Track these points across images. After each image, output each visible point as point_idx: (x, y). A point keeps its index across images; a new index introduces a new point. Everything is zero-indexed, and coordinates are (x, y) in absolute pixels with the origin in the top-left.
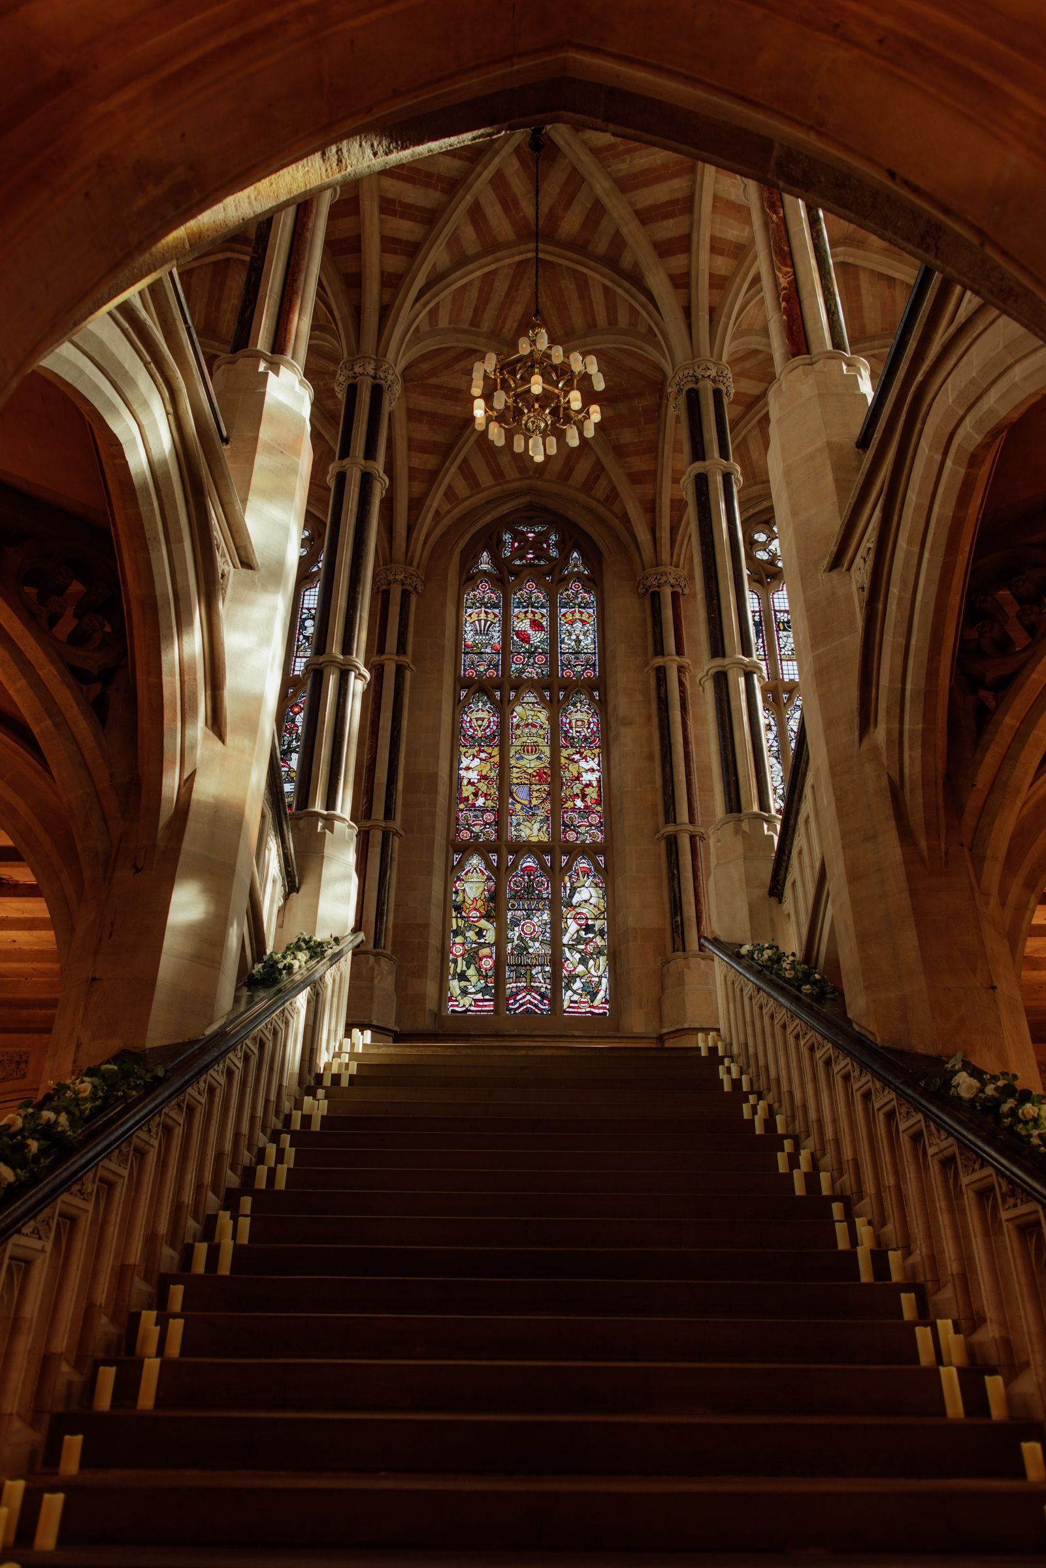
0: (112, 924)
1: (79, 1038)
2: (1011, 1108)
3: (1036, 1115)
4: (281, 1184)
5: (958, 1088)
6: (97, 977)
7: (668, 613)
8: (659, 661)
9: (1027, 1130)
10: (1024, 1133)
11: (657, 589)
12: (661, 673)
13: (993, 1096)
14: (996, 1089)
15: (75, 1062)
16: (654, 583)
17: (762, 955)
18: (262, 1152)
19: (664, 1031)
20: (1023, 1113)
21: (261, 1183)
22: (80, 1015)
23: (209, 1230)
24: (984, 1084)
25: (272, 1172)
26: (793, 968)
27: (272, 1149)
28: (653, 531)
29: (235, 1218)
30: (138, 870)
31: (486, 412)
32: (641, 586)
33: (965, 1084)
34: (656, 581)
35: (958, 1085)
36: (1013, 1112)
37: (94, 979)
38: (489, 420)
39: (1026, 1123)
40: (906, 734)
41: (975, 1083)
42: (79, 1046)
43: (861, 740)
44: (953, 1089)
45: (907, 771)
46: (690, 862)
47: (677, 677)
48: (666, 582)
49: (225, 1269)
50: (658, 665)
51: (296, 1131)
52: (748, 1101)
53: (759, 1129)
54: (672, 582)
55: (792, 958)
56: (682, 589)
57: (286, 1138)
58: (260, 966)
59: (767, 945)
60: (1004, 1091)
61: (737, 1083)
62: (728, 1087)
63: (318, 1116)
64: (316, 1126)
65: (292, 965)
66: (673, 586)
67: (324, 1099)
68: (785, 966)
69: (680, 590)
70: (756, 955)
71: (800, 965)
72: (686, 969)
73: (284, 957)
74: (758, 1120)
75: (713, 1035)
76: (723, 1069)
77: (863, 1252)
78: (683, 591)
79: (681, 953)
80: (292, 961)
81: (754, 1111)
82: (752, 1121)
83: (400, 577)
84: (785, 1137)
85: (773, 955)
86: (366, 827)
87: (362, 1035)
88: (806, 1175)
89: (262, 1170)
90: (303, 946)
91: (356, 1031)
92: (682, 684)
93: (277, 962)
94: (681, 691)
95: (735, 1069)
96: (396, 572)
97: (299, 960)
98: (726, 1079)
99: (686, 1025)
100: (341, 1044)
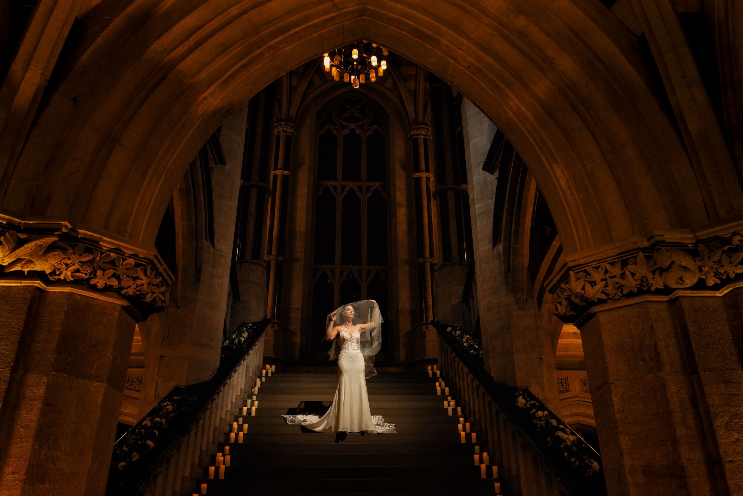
0: (168, 332)
1: (157, 382)
2: (534, 412)
3: (541, 416)
4: (241, 441)
5: (518, 403)
6: (163, 355)
7: (422, 150)
8: (417, 175)
9: (537, 422)
10: (535, 423)
11: (416, 137)
12: (418, 180)
13: (529, 407)
14: (530, 404)
15: (155, 392)
16: (415, 133)
17: (456, 333)
18: (231, 426)
19: (416, 360)
20: (537, 415)
21: (233, 440)
22: (157, 372)
23: (213, 461)
24: (527, 402)
25: (237, 435)
26: (467, 341)
27: (235, 425)
28: (415, 105)
29: (224, 455)
30: (178, 308)
31: (330, 63)
32: (409, 135)
33: (521, 401)
34: (416, 132)
35: (518, 402)
36: (534, 413)
37: (162, 356)
38: (332, 66)
39: (537, 418)
40: (511, 249)
41: (524, 401)
42: (157, 385)
43: (493, 249)
44: (516, 403)
45: (511, 264)
46: (430, 277)
47: (425, 183)
48: (420, 133)
49: (222, 476)
50: (416, 176)
51: (244, 416)
52: (447, 400)
53: (450, 413)
54: (424, 133)
55: (468, 336)
56: (429, 137)
57: (241, 419)
58: (227, 341)
59: (458, 328)
60: (533, 406)
61: (443, 391)
62: (439, 393)
63: (254, 408)
64: (253, 414)
65: (241, 340)
66: (424, 135)
67: (256, 401)
68: (464, 340)
69: (428, 138)
70: (453, 333)
71: (470, 340)
72: (426, 330)
73: (237, 336)
74: (450, 409)
75: (435, 367)
76: (437, 384)
77: (483, 466)
78: (429, 138)
79: (424, 322)
80: (241, 338)
81: (449, 405)
82: (447, 409)
83: (285, 129)
84: (461, 417)
85: (460, 333)
86: (269, 259)
87: (271, 368)
88: (466, 434)
89: (233, 435)
90: (245, 329)
91: (268, 366)
92: (428, 187)
93: (234, 339)
94: (427, 190)
95: (443, 384)
96: (283, 126)
97: (243, 337)
98: (439, 389)
99: (426, 358)
100: (261, 373)
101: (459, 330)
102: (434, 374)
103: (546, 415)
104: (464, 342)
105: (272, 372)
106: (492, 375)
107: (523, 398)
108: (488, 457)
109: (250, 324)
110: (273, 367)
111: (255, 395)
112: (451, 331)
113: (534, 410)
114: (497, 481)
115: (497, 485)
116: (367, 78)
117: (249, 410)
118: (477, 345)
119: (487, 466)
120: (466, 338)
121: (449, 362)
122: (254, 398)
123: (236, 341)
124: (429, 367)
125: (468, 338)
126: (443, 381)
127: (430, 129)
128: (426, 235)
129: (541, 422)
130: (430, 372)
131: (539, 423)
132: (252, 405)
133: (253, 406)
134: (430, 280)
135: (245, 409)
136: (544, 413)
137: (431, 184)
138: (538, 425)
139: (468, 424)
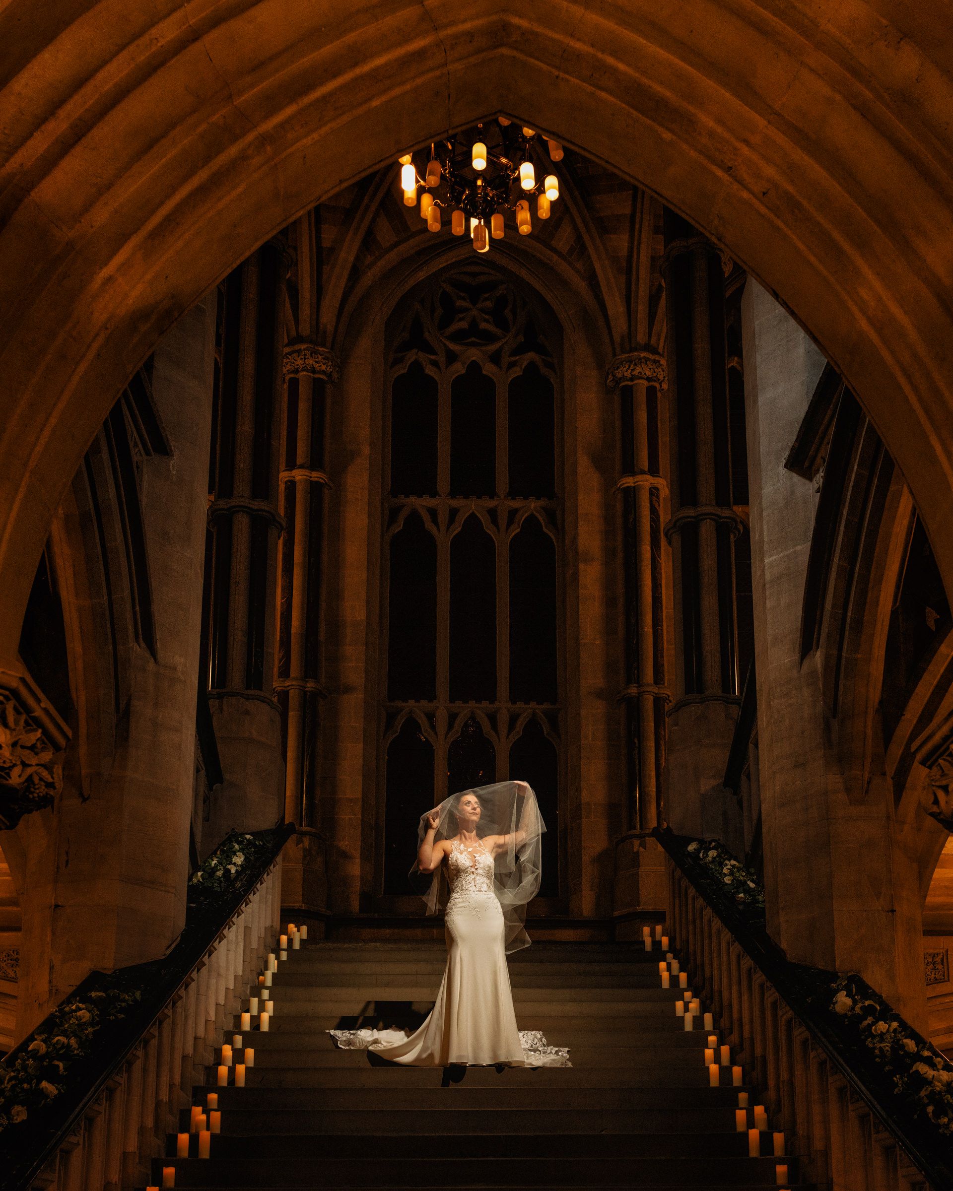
1: (51, 960)
7: (642, 417)
8: (629, 481)
11: (630, 383)
12: (631, 495)
16: (625, 374)
19: (616, 914)
28: (628, 298)
32: (610, 377)
34: (629, 371)
39: (873, 1037)
43: (802, 663)
46: (653, 729)
47: (648, 501)
48: (639, 372)
50: (625, 485)
52: (682, 999)
53: (688, 1026)
54: (648, 373)
55: (733, 862)
56: (660, 384)
57: (239, 1039)
58: (199, 874)
59: (713, 844)
60: (869, 1010)
61: (674, 980)
62: (666, 984)
63: (265, 1017)
64: (265, 1027)
65: (229, 871)
66: (649, 379)
67: (269, 1000)
68: (725, 871)
69: (657, 385)
70: (701, 855)
71: (738, 871)
72: (642, 849)
73: (220, 863)
74: (689, 1017)
75: (659, 928)
76: (663, 965)
77: (754, 1134)
78: (661, 386)
79: (637, 832)
80: (229, 867)
81: (686, 1009)
82: (683, 1018)
83: (310, 361)
84: (710, 1034)
85: (717, 856)
86: (285, 687)
87: (299, 931)
88: (721, 1068)
89: (223, 1070)
90: (237, 846)
91: (292, 927)
92: (654, 511)
93: (214, 870)
94: (652, 520)
95: (675, 965)
96: (305, 355)
97: (235, 864)
98: (665, 975)
99: (639, 909)
100: (278, 941)
101: (714, 848)
102: (657, 944)
103: (895, 1030)
104: (726, 875)
105: (301, 940)
106: (784, 945)
107: (847, 996)
108: (765, 1116)
109: (248, 837)
110: (304, 928)
111: (267, 988)
112: (698, 851)
113: (870, 1020)
114: (781, 1162)
115: (781, 1169)
116: (511, 225)
117: (256, 1021)
118: (753, 881)
119: (762, 1134)
120: (729, 867)
121: (690, 918)
122: (266, 994)
123: (220, 873)
124: (646, 930)
125: (733, 866)
126: (674, 958)
127: (663, 362)
128: (646, 629)
129: (882, 1045)
130: (648, 940)
131: (878, 1045)
132: (262, 1008)
133: (264, 1011)
134: (652, 737)
135: (246, 1017)
136: (889, 1026)
137: (661, 505)
138: (877, 1051)
139: (725, 1049)
